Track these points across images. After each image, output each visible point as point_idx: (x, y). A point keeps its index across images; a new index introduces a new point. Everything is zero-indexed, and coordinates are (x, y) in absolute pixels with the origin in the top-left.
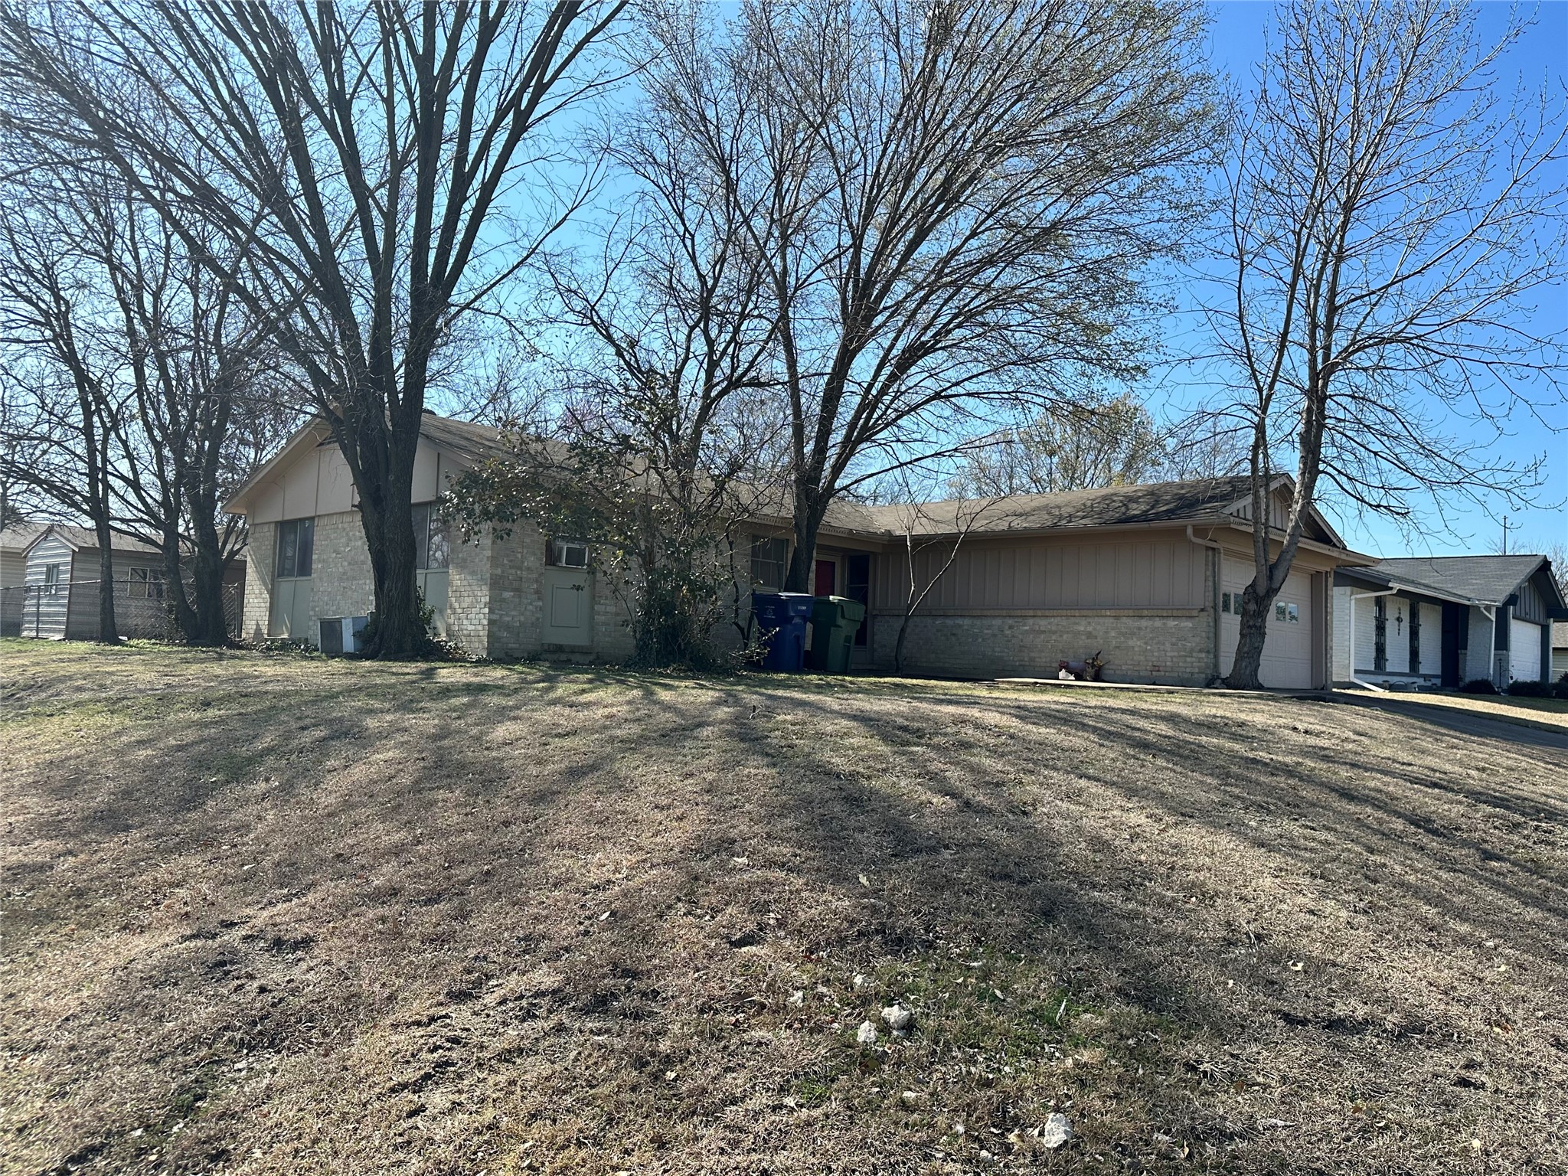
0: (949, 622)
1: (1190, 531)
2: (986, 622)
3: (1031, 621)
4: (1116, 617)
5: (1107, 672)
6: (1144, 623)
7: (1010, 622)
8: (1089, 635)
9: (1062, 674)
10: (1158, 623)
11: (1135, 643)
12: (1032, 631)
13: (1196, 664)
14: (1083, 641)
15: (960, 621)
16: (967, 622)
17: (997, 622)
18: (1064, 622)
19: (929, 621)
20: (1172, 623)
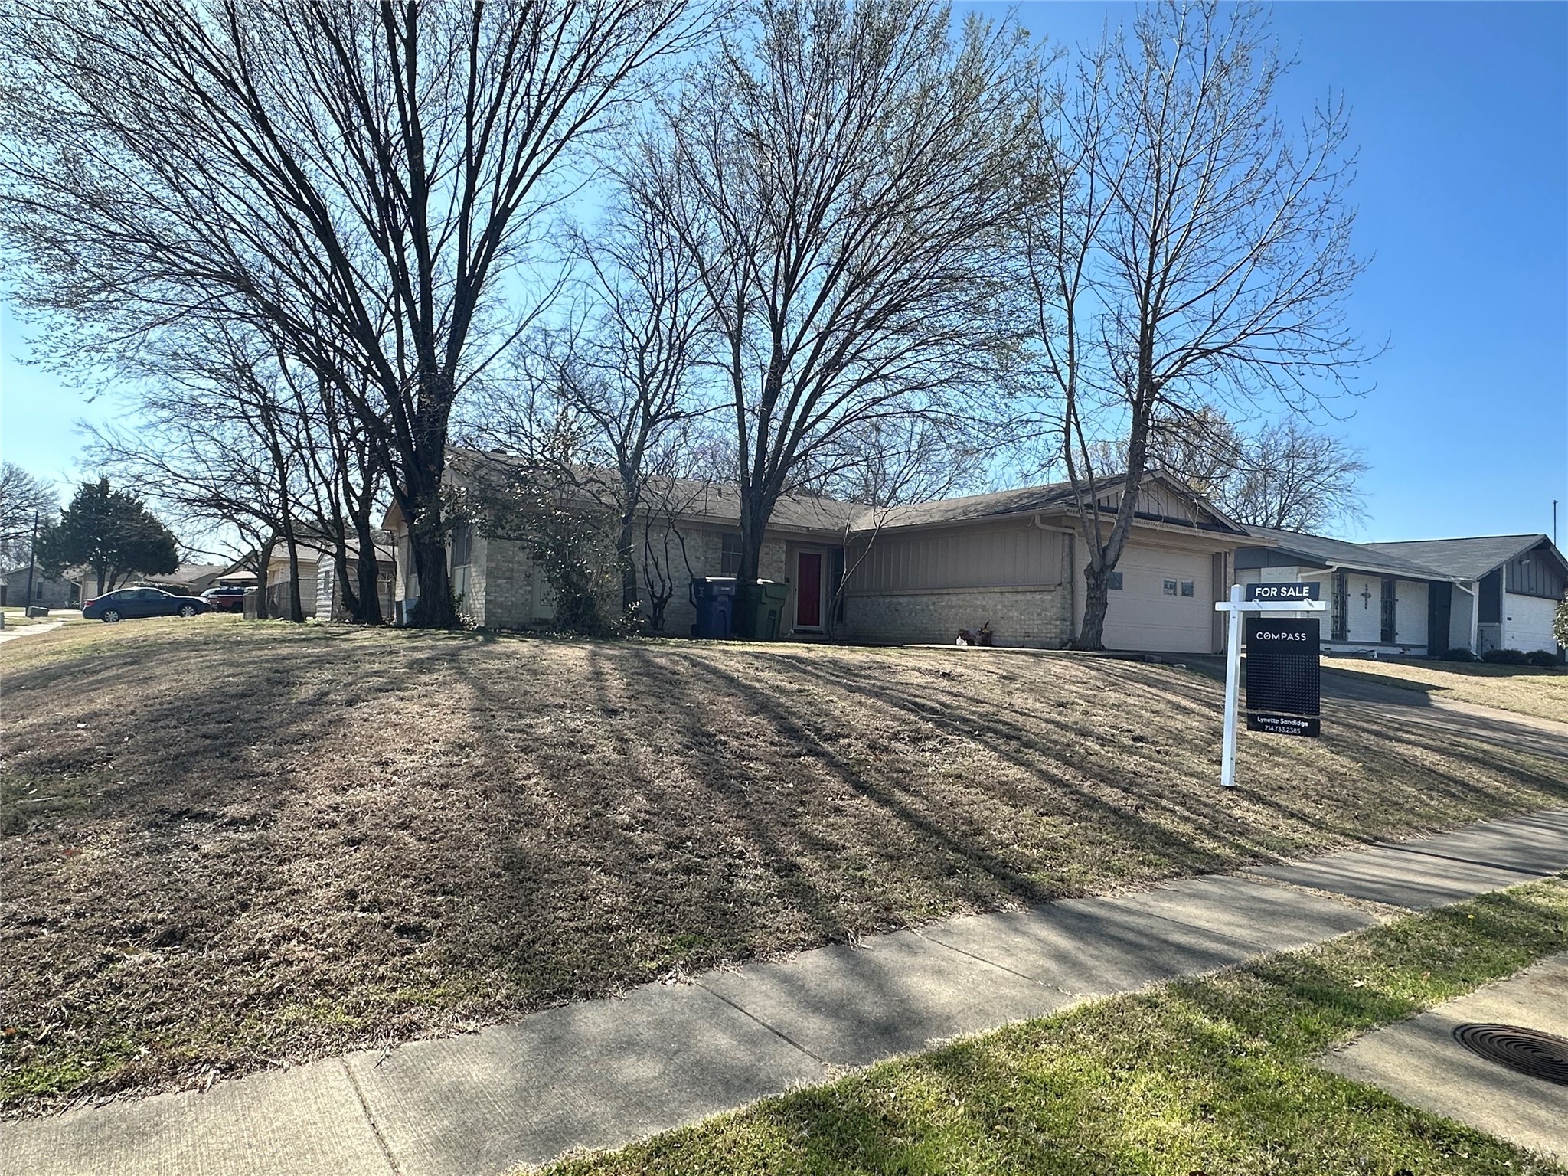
0: (894, 600)
1: (1038, 520)
2: (918, 599)
3: (946, 598)
4: (1002, 593)
5: (995, 638)
6: (1020, 597)
7: (933, 598)
8: (984, 609)
9: (959, 641)
10: (1029, 597)
11: (1014, 614)
12: (947, 606)
13: (1053, 630)
14: (980, 613)
15: (901, 600)
16: (906, 599)
17: (925, 599)
18: (968, 598)
19: (881, 600)
20: (1038, 596)
